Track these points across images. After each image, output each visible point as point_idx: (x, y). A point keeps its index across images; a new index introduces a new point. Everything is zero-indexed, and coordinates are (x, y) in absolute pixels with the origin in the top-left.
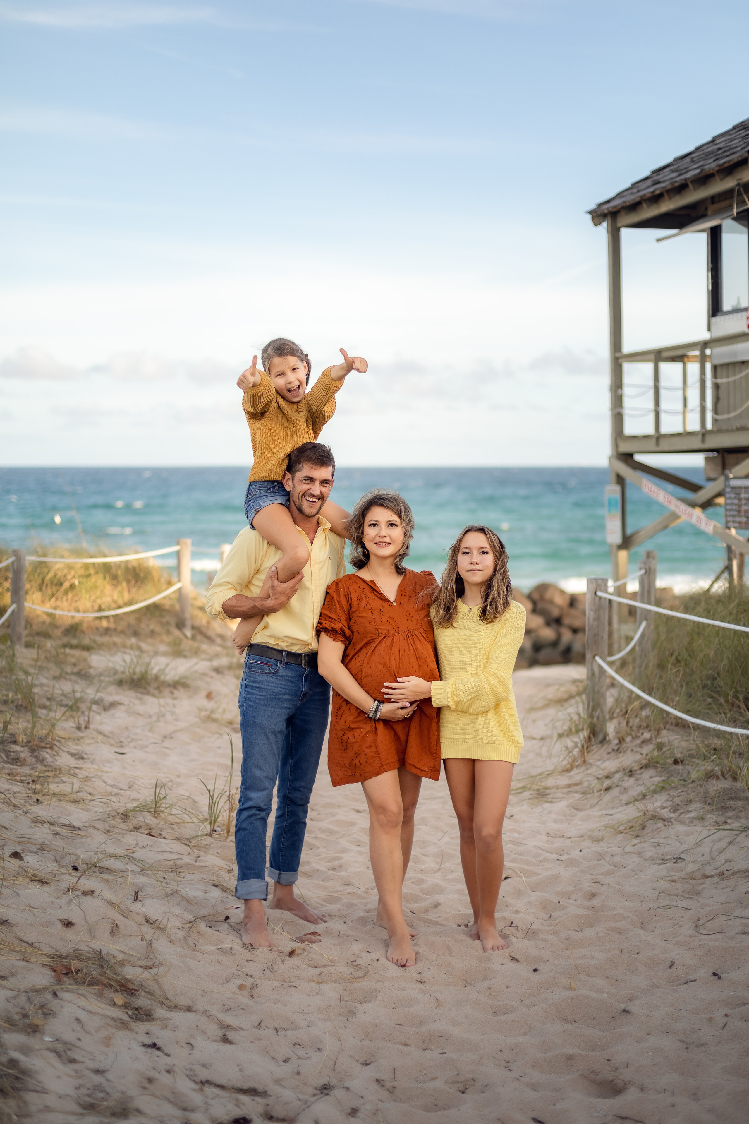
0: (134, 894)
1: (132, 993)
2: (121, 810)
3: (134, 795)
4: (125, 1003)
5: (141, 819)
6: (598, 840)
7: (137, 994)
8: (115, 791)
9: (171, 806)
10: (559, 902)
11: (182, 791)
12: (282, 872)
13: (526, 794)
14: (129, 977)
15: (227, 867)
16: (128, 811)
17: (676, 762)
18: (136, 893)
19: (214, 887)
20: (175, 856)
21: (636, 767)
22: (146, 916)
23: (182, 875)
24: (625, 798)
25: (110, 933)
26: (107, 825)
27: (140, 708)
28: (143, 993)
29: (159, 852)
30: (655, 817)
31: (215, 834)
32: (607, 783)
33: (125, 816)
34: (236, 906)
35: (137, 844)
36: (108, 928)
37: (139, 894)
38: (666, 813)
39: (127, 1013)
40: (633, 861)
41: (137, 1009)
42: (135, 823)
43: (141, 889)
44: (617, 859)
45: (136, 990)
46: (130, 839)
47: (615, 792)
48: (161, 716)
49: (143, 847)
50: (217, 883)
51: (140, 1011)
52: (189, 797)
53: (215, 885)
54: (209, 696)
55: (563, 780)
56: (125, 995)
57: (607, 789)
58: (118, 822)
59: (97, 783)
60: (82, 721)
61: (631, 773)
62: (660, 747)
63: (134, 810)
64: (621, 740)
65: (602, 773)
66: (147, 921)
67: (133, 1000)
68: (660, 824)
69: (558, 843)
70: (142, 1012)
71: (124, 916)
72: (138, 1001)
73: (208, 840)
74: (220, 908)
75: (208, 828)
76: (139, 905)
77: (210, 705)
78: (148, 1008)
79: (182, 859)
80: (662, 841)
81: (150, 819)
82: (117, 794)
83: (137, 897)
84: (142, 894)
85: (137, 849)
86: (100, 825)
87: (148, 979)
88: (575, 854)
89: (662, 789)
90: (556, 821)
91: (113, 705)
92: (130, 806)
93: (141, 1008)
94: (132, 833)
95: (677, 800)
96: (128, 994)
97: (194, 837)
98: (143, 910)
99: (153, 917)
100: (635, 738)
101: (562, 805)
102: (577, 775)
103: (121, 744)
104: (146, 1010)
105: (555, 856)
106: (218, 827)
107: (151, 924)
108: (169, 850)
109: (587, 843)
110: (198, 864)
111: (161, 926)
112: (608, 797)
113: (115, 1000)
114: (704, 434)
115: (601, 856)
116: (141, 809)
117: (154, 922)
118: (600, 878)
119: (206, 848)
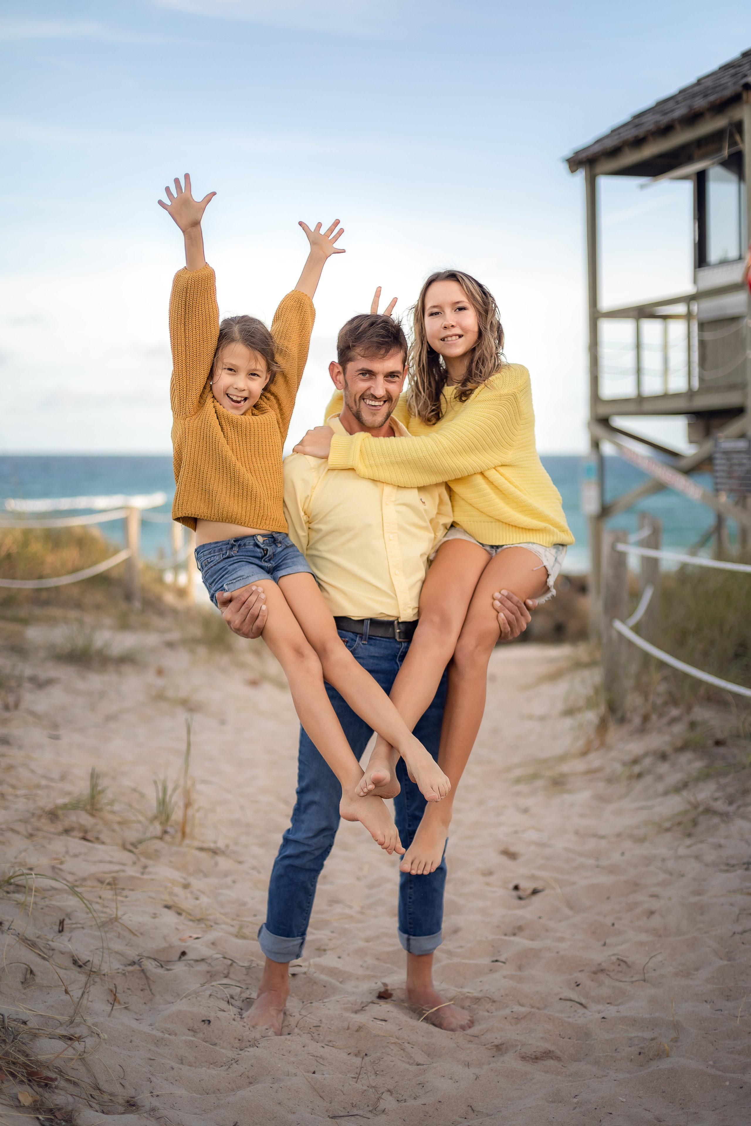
0: (58, 922)
1: (47, 1084)
2: (50, 806)
3: (68, 787)
4: (35, 1101)
5: (73, 818)
6: (641, 840)
7: (54, 1086)
8: (44, 782)
9: (111, 803)
10: (613, 925)
11: (127, 782)
12: (412, 937)
13: (540, 783)
14: (42, 1058)
15: (183, 881)
16: (57, 807)
17: (718, 743)
18: (62, 923)
19: (166, 910)
20: (116, 868)
21: (668, 749)
22: (73, 956)
23: (125, 893)
24: (661, 787)
25: (22, 983)
26: (29, 827)
27: (81, 685)
28: (63, 1084)
29: (94, 863)
30: (708, 811)
31: (167, 838)
32: (637, 769)
33: (53, 815)
34: (195, 936)
35: (67, 852)
36: (20, 977)
37: (65, 922)
38: (720, 806)
39: (38, 1118)
40: (692, 868)
41: (51, 1111)
42: (67, 823)
43: (69, 915)
44: (671, 864)
45: (53, 1080)
46: (58, 845)
47: (648, 779)
48: (102, 694)
49: (76, 856)
50: (170, 903)
51: (57, 1114)
52: (134, 790)
53: (168, 907)
54: (160, 672)
55: (579, 765)
56: (36, 1087)
57: (640, 776)
58: (44, 823)
59: (23, 773)
60: (11, 700)
61: (663, 757)
62: (693, 725)
63: (65, 807)
64: (646, 718)
65: (628, 758)
66: (75, 962)
67: (47, 1095)
68: (716, 820)
69: (591, 844)
70: (59, 1116)
71: (44, 958)
72: (55, 1097)
73: (158, 845)
74: (175, 941)
75: (157, 829)
76: (64, 939)
77: (160, 682)
78: (70, 1108)
79: (123, 871)
80: (723, 841)
81: (85, 819)
82: (47, 787)
83: (63, 928)
84: (70, 922)
85: (67, 858)
86: (20, 827)
87: (72, 1059)
88: (616, 858)
89: (705, 776)
90: (582, 816)
91: (49, 682)
92: (61, 801)
93: (59, 1110)
94: (62, 837)
95: (730, 790)
96: (40, 1086)
97: (140, 842)
98: (70, 947)
99: (84, 956)
100: (661, 715)
101: (584, 796)
102: (595, 760)
103: (55, 726)
104: (65, 1112)
105: (591, 862)
106: (172, 826)
107: (80, 966)
108: (108, 858)
109: (628, 844)
110: (145, 877)
111: (94, 970)
112: (639, 786)
113: (20, 1097)
114: (690, 394)
115: (648, 861)
116: (75, 806)
117: (85, 964)
118: (657, 890)
119: (156, 855)
